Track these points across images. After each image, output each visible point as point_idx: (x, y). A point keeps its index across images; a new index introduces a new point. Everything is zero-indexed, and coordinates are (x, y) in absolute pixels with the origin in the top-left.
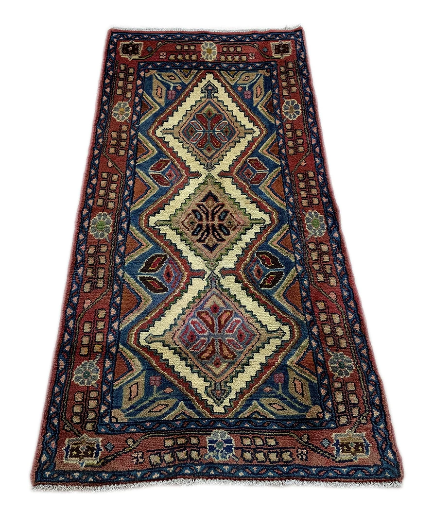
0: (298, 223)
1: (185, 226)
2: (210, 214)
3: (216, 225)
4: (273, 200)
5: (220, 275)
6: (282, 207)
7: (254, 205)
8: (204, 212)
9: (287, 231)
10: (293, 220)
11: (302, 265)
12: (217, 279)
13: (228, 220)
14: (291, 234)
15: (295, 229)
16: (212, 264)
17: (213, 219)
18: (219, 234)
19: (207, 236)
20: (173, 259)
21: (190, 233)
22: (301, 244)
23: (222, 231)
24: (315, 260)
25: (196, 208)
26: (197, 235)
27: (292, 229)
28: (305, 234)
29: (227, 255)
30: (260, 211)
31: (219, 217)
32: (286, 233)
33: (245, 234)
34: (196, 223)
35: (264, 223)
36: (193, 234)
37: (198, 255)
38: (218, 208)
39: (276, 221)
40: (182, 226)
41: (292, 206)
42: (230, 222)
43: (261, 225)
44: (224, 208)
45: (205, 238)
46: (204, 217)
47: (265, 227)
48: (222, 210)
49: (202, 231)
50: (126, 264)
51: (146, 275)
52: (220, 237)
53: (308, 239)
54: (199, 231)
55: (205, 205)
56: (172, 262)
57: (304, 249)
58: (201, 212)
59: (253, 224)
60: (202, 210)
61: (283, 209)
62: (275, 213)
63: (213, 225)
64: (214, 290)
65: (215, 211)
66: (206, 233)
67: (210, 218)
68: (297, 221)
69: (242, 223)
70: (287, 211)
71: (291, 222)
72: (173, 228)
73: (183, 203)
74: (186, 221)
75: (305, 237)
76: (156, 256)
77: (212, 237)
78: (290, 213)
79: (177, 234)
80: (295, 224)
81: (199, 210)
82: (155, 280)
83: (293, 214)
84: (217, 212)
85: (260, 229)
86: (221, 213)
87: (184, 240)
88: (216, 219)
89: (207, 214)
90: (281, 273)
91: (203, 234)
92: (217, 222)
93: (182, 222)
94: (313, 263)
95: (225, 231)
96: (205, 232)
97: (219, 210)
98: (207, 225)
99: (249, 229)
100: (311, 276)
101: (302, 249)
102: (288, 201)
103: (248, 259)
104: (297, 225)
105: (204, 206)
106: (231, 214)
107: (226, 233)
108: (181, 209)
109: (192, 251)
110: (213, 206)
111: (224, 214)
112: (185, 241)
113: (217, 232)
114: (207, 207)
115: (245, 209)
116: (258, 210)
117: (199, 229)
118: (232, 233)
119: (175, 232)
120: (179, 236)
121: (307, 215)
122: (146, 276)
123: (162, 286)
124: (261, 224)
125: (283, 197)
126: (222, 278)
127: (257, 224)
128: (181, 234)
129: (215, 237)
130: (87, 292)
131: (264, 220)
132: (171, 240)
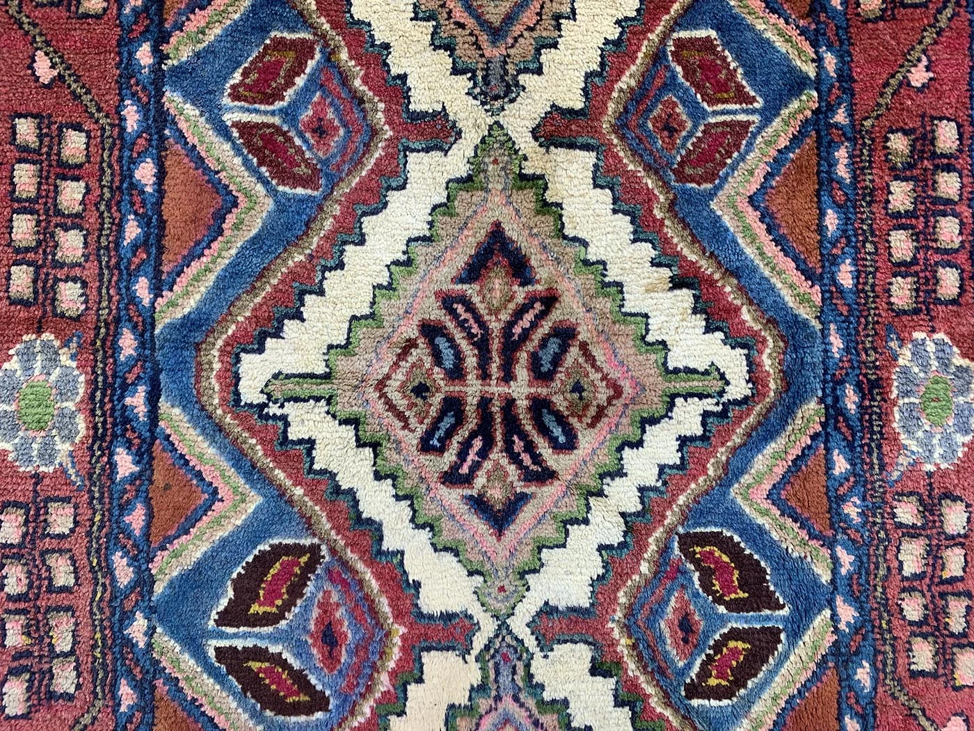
0: (863, 398)
1: (391, 407)
2: (495, 345)
3: (523, 403)
4: (767, 273)
5: (531, 642)
6: (805, 313)
7: (685, 297)
8: (470, 336)
9: (814, 437)
10: (842, 382)
11: (857, 599)
12: (520, 659)
13: (568, 375)
14: (828, 450)
15: (849, 427)
16: (502, 589)
17: (508, 376)
18: (530, 447)
19: (483, 454)
20: (345, 564)
21: (412, 440)
22: (864, 499)
23: (544, 431)
24: (916, 577)
25: (436, 314)
26: (441, 451)
27: (837, 429)
28: (886, 449)
29: (564, 546)
30: (708, 330)
31: (535, 363)
32: (809, 447)
33: (639, 444)
34: (438, 390)
35: (721, 393)
36: (425, 446)
37: (446, 549)
38: (529, 316)
39: (772, 386)
40: (380, 406)
41: (845, 310)
42: (578, 388)
43: (709, 405)
44: (556, 315)
45: (476, 467)
46: (471, 361)
47: (723, 414)
48: (545, 327)
49: (463, 433)
50: (159, 588)
51: (240, 639)
52: (537, 459)
53: (896, 475)
54: (450, 433)
55: (476, 300)
56: (343, 576)
57: (874, 523)
58: (459, 336)
59: (673, 396)
60: (462, 324)
61: (805, 324)
62: (770, 343)
63: (510, 403)
64: (508, 704)
65: (517, 330)
66: (478, 444)
67: (494, 368)
68: (859, 386)
69: (628, 390)
70: (824, 333)
71: (834, 389)
72: (342, 415)
73: (380, 286)
74: (394, 384)
75: (882, 467)
76: (278, 551)
77: (504, 461)
78: (837, 343)
79: (360, 444)
80: (851, 400)
81: (451, 325)
82: (277, 660)
83: (847, 350)
84: (526, 335)
85: (704, 424)
86: (544, 343)
87: (387, 477)
88: (522, 373)
89: (482, 346)
90: (773, 634)
91: (466, 446)
92: (527, 390)
93: (381, 385)
94: (904, 590)
95: (557, 431)
96: (473, 435)
97: (534, 325)
98: (484, 403)
99: (654, 421)
100: (888, 648)
101: (864, 526)
102: (834, 281)
103: (644, 568)
104: (860, 406)
105: (470, 307)
106: (584, 346)
107: (562, 439)
108: (372, 316)
109: (423, 527)
110: (512, 306)
111: (553, 346)
112: (394, 478)
113: (524, 436)
114: (482, 308)
115: (646, 316)
116: (700, 321)
117: (448, 422)
118: (587, 440)
119: (348, 432)
120: (368, 452)
121: (905, 357)
122: (239, 644)
123: (306, 686)
124: (708, 396)
125: (813, 262)
126: (538, 655)
127: (692, 395)
128: (375, 446)
129: (515, 459)
130: (16, 717)
131: (722, 376)
132: (335, 475)
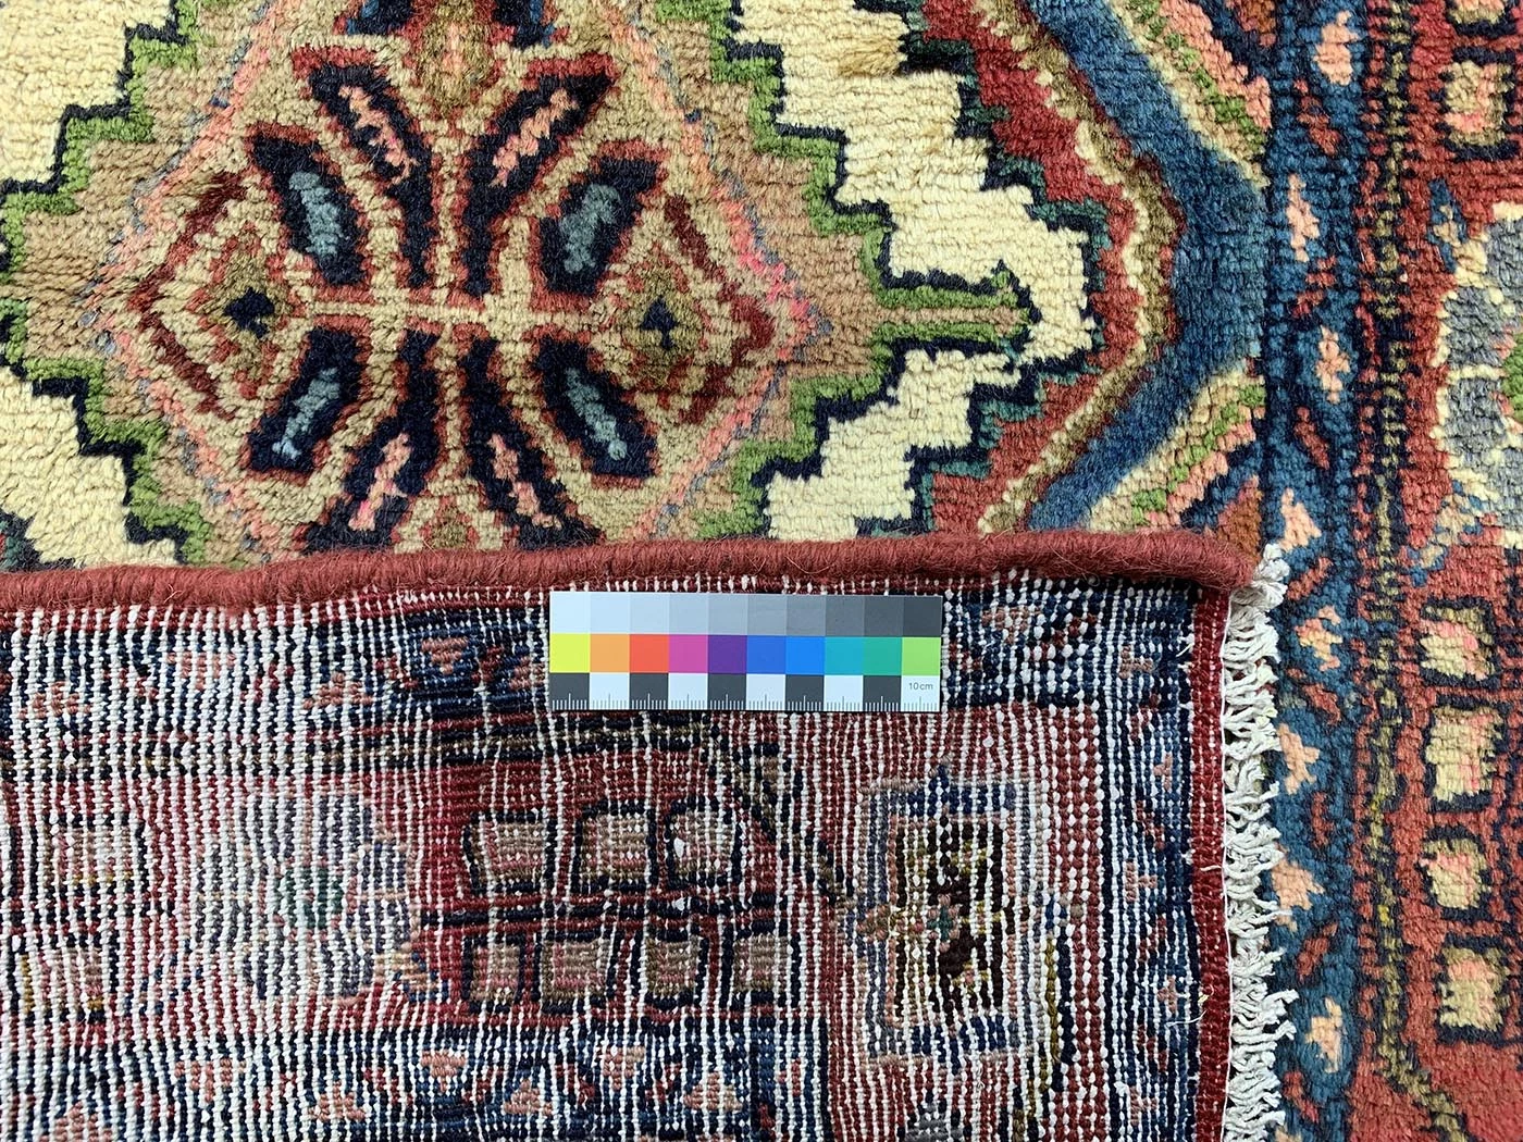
0: (1362, 363)
1: (173, 352)
2: (447, 199)
3: (515, 353)
4: (1141, 41)
6: (1228, 147)
7: (939, 91)
8: (383, 172)
9: (1237, 458)
10: (1308, 324)
11: (1321, 854)
13: (635, 282)
14: (1269, 491)
15: (1323, 434)
17: (479, 281)
18: (534, 466)
19: (413, 480)
21: (226, 440)
22: (1350, 613)
23: (571, 426)
24: (1465, 803)
25: (295, 110)
26: (303, 468)
27: (1292, 438)
28: (1411, 491)
30: (995, 179)
31: (549, 249)
32: (1224, 482)
33: (810, 466)
34: (296, 308)
35: (1020, 341)
36: (260, 457)
38: (536, 127)
39: (1143, 326)
40: (142, 347)
41: (1328, 140)
42: (659, 318)
43: (989, 370)
44: (607, 126)
45: (394, 512)
46: (384, 239)
47: (1021, 395)
48: (578, 157)
49: (358, 426)
52: (552, 498)
53: (1432, 554)
54: (324, 426)
55: (400, 77)
57: (1373, 672)
58: (352, 171)
59: (902, 346)
60: (360, 141)
61: (1229, 176)
62: (1142, 211)
63: (482, 350)
65: (505, 161)
66: (398, 453)
67: (444, 260)
68: (1353, 334)
69: (786, 330)
70: (1274, 199)
71: (1291, 340)
72: (40, 368)
73: (145, 32)
74: (180, 291)
75: (1400, 536)
77: (468, 502)
78: (1303, 224)
79: (91, 446)
80: (1331, 366)
81: (330, 140)
83: (1328, 242)
84: (528, 174)
85: (974, 418)
86: (574, 197)
87: (161, 533)
88: (515, 270)
89: (413, 198)
91: (367, 457)
92: (526, 319)
93: (146, 293)
94: (1435, 835)
95: (605, 429)
96: (385, 430)
97: (551, 149)
98: (416, 346)
99: (850, 408)
100: (1390, 972)
101: (1346, 677)
102: (1305, 69)
104: (1354, 385)
105: (384, 98)
106: (677, 210)
107: (617, 449)
108: (122, 108)
110: (491, 97)
111: (598, 207)
112: (179, 536)
113: (518, 438)
114: (414, 102)
115: (840, 138)
116: (972, 156)
117: (321, 393)
118: (680, 453)
119: (58, 415)
120: (110, 466)
121: (1473, 264)
124: (988, 348)
125: (1257, 19)
127: (948, 344)
128: (128, 451)
129: (497, 497)
131: (1024, 298)
132: (25, 524)
